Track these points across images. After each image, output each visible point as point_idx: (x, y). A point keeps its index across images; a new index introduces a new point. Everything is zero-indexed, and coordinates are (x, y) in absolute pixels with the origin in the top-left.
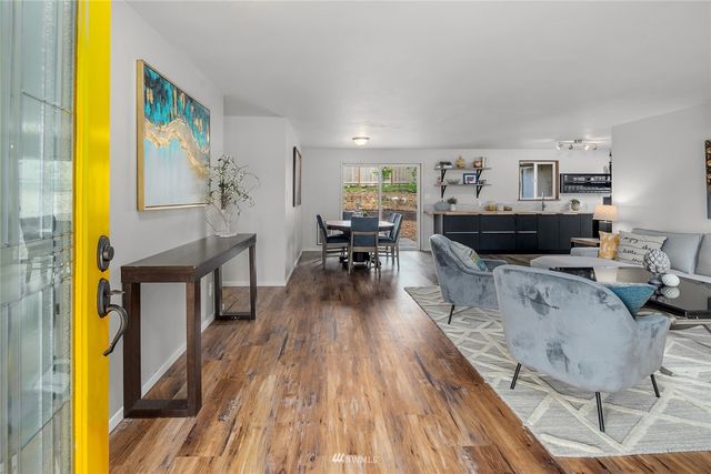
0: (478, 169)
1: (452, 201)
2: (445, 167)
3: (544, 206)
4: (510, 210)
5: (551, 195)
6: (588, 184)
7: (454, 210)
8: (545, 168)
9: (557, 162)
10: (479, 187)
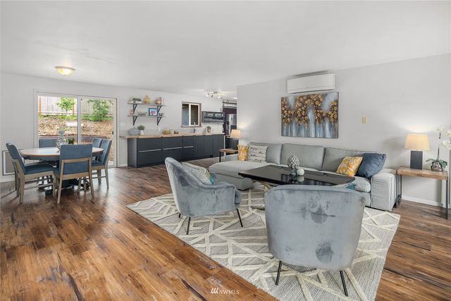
0: (158, 106)
1: (141, 128)
2: (137, 102)
3: (194, 130)
4: (178, 133)
5: (197, 124)
6: (214, 118)
7: (143, 134)
8: (195, 108)
9: (200, 104)
10: (159, 118)
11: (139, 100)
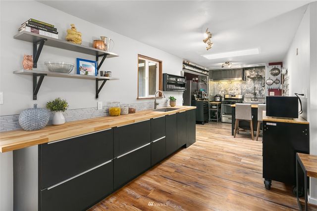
1: (57, 106)
2: (43, 33)
6: (176, 84)
9: (161, 63)
10: (100, 83)
11: (52, 29)
